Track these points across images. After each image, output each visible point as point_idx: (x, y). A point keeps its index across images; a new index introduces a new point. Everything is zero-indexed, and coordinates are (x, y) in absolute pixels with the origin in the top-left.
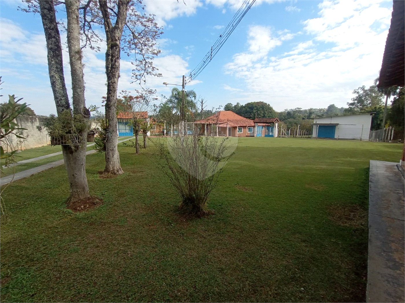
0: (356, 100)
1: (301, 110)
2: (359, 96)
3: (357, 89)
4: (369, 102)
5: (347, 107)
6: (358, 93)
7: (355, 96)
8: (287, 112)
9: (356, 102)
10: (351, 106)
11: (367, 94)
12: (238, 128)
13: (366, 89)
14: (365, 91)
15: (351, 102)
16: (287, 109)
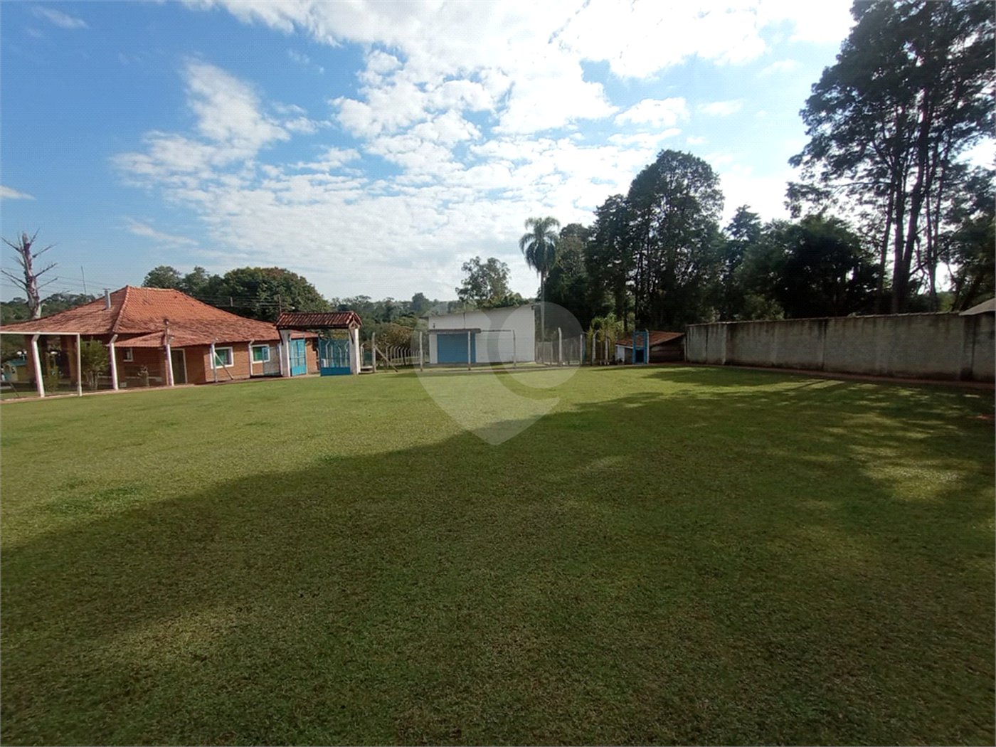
0: (469, 283)
1: (369, 300)
2: (473, 275)
3: (469, 261)
4: (489, 288)
5: (456, 298)
6: (470, 270)
7: (467, 275)
8: (338, 304)
9: (469, 287)
10: (462, 296)
11: (484, 275)
12: (213, 346)
13: (482, 263)
14: (482, 267)
15: (462, 287)
16: (338, 299)
